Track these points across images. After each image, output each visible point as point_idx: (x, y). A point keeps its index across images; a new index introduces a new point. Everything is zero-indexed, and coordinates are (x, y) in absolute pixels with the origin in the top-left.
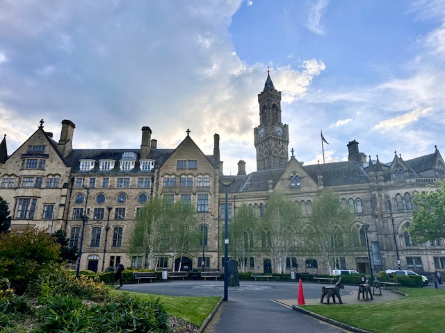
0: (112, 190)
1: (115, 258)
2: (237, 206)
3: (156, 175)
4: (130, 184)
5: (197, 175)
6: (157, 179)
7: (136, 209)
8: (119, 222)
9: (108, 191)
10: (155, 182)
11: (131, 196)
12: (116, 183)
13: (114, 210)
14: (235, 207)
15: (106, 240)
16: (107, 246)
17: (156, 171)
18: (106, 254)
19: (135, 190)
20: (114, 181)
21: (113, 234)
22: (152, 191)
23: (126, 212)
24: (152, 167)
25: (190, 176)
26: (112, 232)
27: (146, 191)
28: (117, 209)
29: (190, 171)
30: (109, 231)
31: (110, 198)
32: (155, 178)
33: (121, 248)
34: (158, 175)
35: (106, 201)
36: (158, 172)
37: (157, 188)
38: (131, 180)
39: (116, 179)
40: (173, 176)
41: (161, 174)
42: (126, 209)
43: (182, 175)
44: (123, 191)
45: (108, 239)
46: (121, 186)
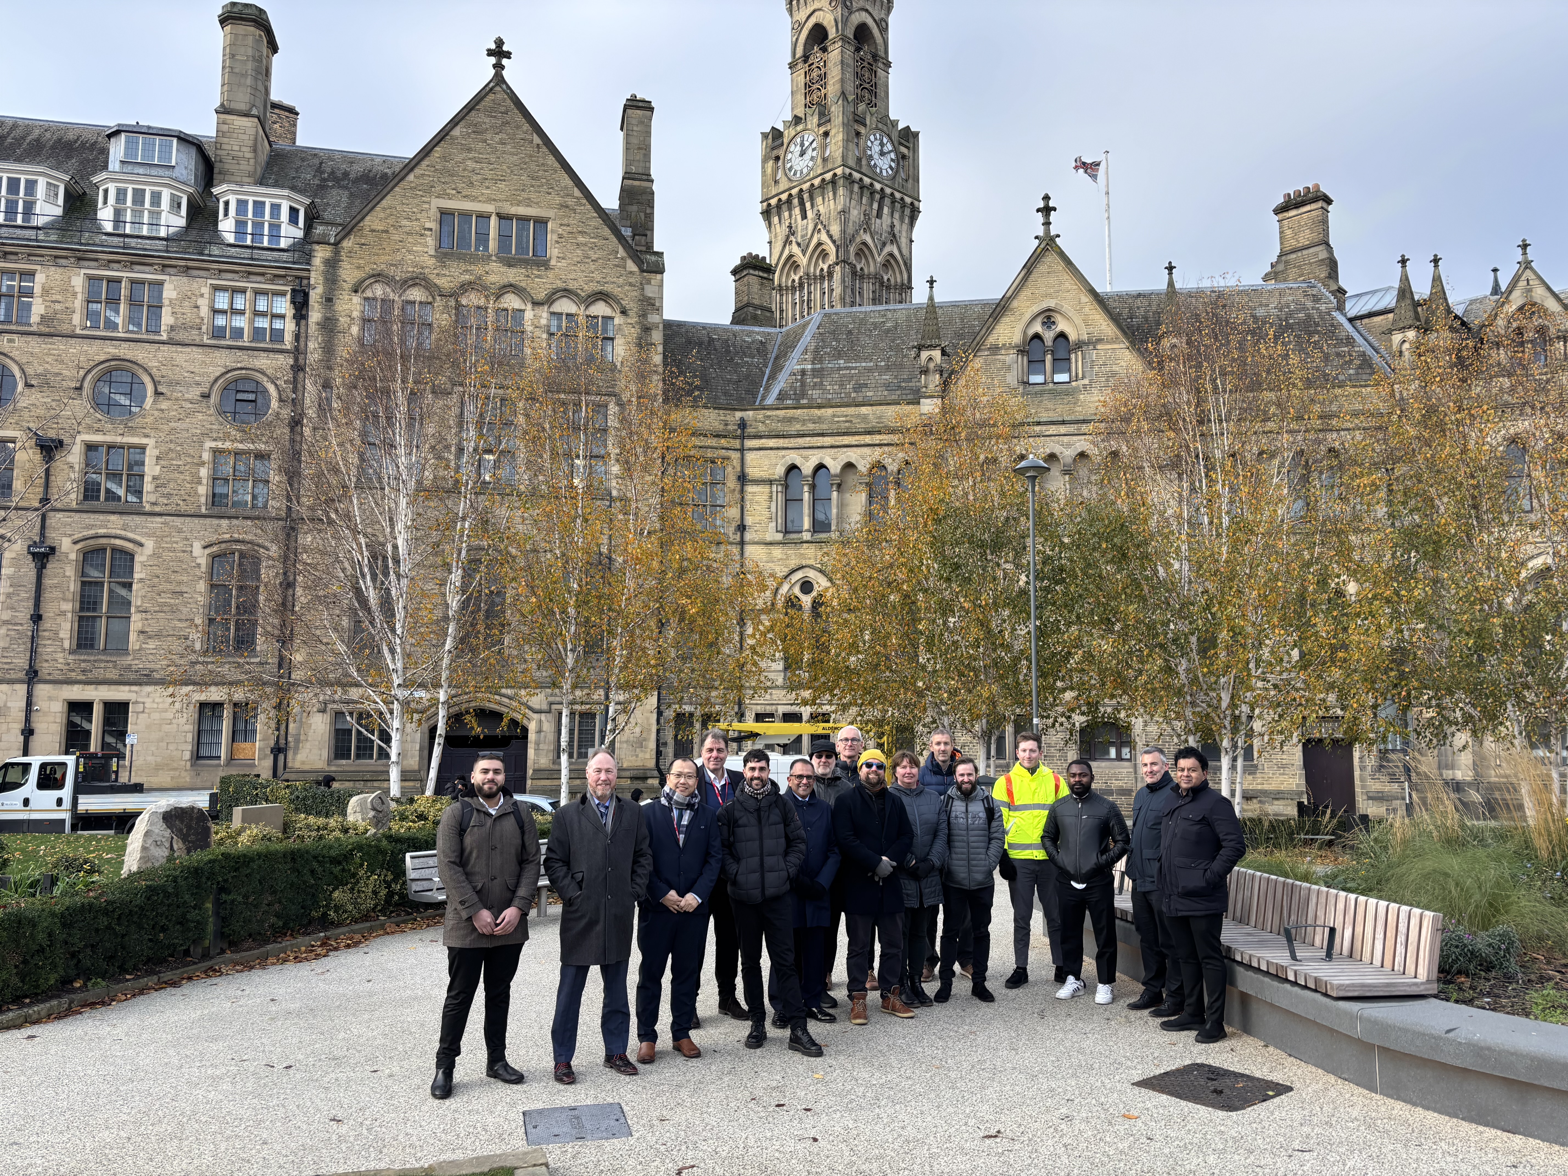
0: (59, 345)
1: (97, 712)
2: (753, 472)
3: (316, 278)
4: (167, 319)
5: (549, 300)
6: (329, 300)
7: (206, 456)
8: (113, 524)
9: (35, 345)
10: (315, 315)
11: (172, 383)
12: (78, 303)
13: (75, 456)
14: (743, 479)
15: (37, 618)
16: (47, 649)
17: (321, 254)
18: (42, 690)
19: (196, 353)
20: (67, 290)
21: (73, 586)
22: (298, 368)
23: (151, 469)
24: (290, 234)
25: (512, 302)
26: (70, 571)
27: (263, 362)
28: (91, 447)
29: (514, 275)
30: (52, 566)
31: (45, 383)
32: (315, 295)
33: (128, 660)
34: (332, 280)
35: (25, 399)
36: (332, 264)
37: (328, 349)
38: (169, 292)
39: (78, 281)
40: (416, 294)
41: (348, 274)
42: (151, 454)
43: (466, 287)
44: (125, 351)
45: (49, 610)
46: (111, 325)
